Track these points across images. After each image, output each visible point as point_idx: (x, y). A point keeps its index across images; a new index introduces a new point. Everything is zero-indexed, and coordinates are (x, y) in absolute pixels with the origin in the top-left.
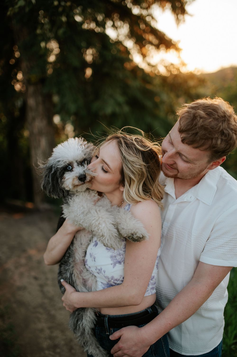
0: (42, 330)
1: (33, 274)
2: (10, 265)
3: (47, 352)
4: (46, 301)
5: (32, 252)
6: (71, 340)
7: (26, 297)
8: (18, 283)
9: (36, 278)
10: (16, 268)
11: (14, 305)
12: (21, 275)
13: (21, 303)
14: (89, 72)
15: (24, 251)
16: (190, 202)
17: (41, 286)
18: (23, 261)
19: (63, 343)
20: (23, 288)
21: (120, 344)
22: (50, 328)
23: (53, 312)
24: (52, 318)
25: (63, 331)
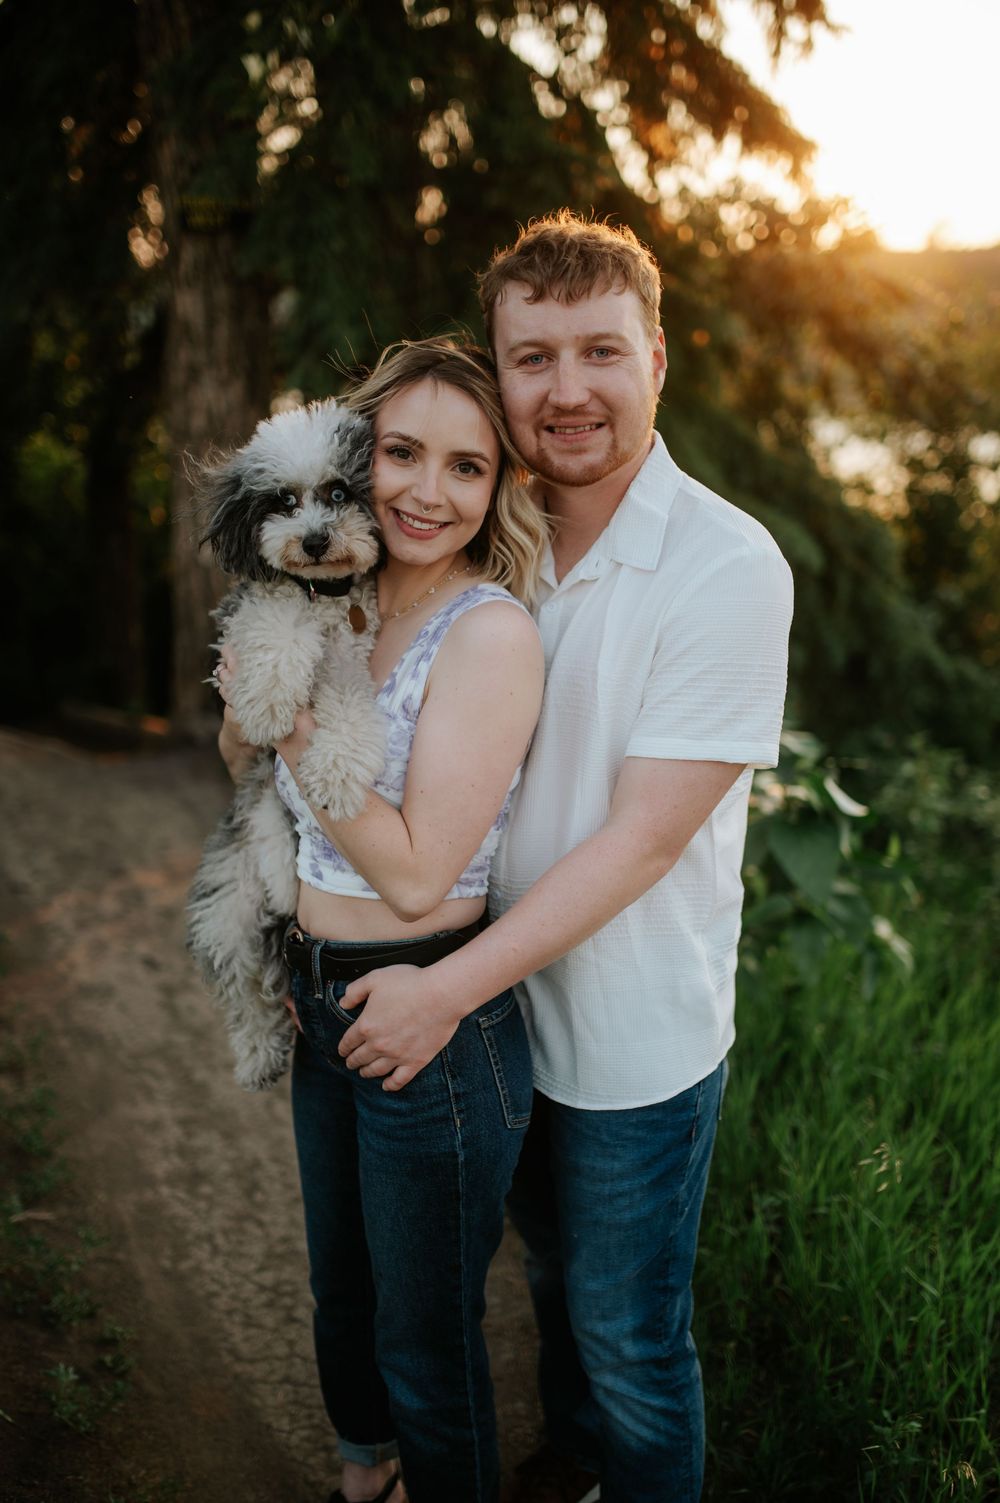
0: (156, 1126)
1: (143, 948)
2: (59, 912)
3: (165, 1191)
4: (181, 1039)
5: (147, 878)
6: (256, 1164)
7: (110, 1020)
8: (84, 975)
9: (151, 964)
10: (82, 925)
11: (64, 1043)
12: (99, 948)
13: (88, 1038)
14: (432, 203)
15: (118, 872)
16: (596, 580)
17: (169, 991)
18: (109, 904)
19: (225, 1168)
20: (104, 992)
21: (364, 1022)
22: (185, 1123)
23: (200, 1075)
24: (195, 1092)
25: (229, 1136)
